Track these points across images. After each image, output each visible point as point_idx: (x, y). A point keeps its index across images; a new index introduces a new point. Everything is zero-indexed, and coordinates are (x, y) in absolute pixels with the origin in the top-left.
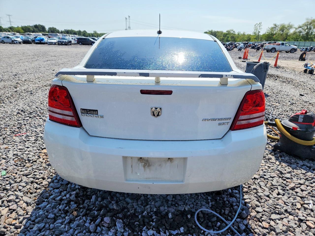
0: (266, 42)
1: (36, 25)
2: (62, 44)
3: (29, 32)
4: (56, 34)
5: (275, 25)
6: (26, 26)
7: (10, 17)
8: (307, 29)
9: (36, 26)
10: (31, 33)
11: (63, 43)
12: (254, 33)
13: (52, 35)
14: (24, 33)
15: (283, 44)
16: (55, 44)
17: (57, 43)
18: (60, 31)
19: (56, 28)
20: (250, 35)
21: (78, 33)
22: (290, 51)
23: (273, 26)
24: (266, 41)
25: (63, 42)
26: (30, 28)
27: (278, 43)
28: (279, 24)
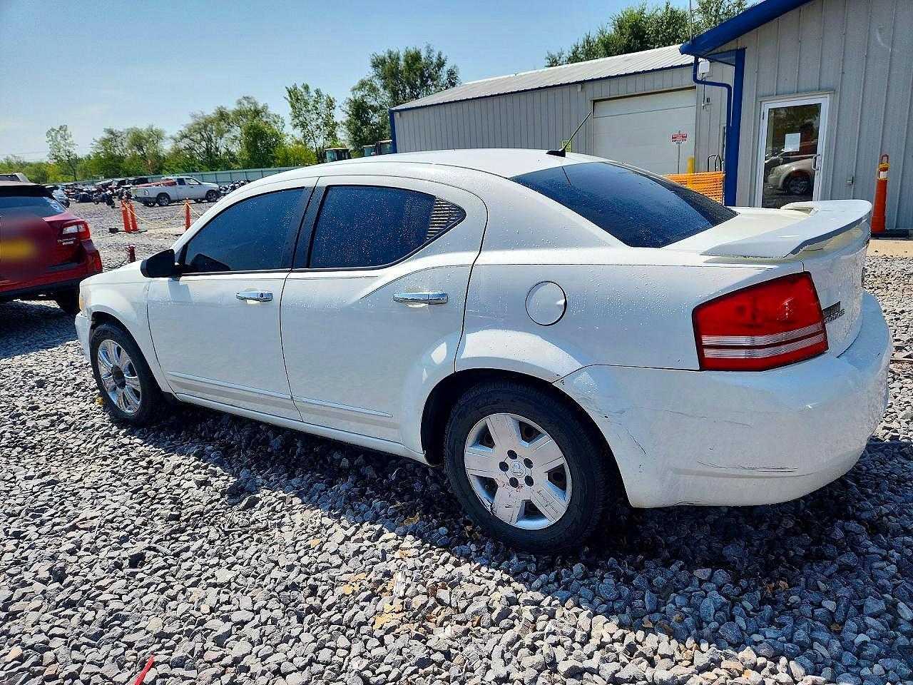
0: (111, 180)
5: (112, 133)
8: (203, 139)
12: (53, 157)
15: (181, 182)
20: (40, 164)
22: (206, 198)
23: (105, 135)
24: (107, 177)
27: (167, 179)
28: (121, 130)
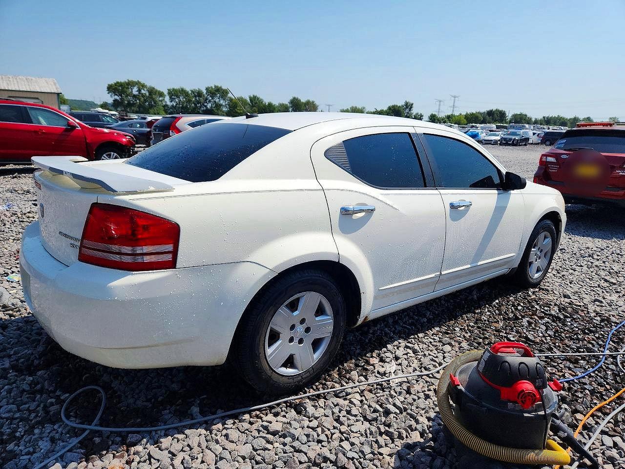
1: (491, 111)
2: (507, 144)
3: (475, 123)
4: (523, 126)
6: (474, 112)
7: (456, 98)
9: (490, 113)
10: (478, 125)
11: (509, 142)
13: (513, 127)
14: (466, 124)
16: (495, 143)
17: (499, 142)
18: (533, 120)
19: (526, 115)
21: (571, 123)
25: (510, 139)
26: (479, 115)
